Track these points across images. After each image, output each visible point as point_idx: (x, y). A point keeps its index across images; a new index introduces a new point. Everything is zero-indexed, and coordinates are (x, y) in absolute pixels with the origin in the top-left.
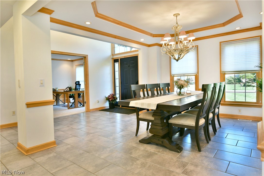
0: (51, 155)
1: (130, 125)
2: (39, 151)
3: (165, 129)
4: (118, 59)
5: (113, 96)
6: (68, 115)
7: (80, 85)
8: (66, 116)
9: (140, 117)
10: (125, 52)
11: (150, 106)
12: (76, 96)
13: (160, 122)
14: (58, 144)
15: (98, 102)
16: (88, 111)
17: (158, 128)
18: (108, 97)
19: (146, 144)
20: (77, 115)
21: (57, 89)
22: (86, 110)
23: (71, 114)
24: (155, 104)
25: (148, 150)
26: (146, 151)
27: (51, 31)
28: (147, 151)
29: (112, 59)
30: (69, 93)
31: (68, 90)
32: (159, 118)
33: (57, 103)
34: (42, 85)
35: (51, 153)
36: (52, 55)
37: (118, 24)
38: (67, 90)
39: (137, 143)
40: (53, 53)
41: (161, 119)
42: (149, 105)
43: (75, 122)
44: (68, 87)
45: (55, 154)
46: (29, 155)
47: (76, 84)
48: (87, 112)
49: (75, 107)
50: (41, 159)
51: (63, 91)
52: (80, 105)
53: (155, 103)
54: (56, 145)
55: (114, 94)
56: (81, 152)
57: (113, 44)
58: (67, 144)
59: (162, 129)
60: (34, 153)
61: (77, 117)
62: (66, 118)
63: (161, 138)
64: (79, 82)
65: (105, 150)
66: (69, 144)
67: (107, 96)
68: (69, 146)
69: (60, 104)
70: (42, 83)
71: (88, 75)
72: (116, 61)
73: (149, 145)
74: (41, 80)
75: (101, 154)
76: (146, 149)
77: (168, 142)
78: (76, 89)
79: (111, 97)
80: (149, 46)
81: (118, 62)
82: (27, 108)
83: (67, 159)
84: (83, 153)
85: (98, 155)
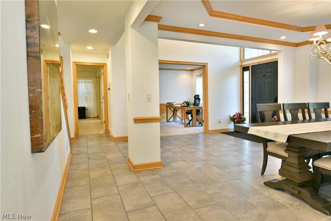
0: (155, 177)
1: (257, 158)
2: (145, 169)
3: (304, 174)
4: (249, 67)
5: (240, 115)
6: (183, 134)
7: (199, 99)
8: (180, 135)
9: (269, 149)
10: (251, 58)
11: (278, 137)
12: (194, 113)
13: (297, 162)
14: (164, 166)
15: (220, 122)
16: (207, 132)
17: (294, 171)
18: (233, 117)
19: (273, 190)
20: (193, 135)
21: (174, 104)
22: (204, 131)
23: (186, 133)
24: (285, 135)
25: (275, 199)
26: (271, 200)
27: (159, 39)
28: (273, 200)
29: (240, 67)
30: (186, 108)
31: (186, 105)
32: (296, 155)
33: (174, 119)
34: (149, 100)
35: (155, 174)
36: (159, 64)
37: (242, 20)
38: (184, 105)
39: (260, 185)
40: (161, 63)
41: (298, 157)
42: (276, 135)
43: (188, 143)
44: (185, 102)
45: (159, 177)
46: (136, 171)
47: (195, 99)
48: (205, 134)
49: (193, 126)
50: (145, 179)
51: (180, 106)
52: (199, 124)
53: (285, 133)
54: (162, 167)
55: (242, 114)
56: (187, 180)
57: (242, 48)
58: (174, 168)
59: (299, 174)
60: (140, 171)
61: (192, 138)
62: (180, 138)
63: (298, 186)
64: (198, 95)
65: (215, 185)
66: (175, 169)
67: (232, 115)
68: (175, 171)
69: (177, 120)
70: (149, 98)
71: (208, 88)
72: (245, 69)
73: (279, 191)
74: (148, 95)
75: (208, 188)
76: (273, 197)
77: (309, 194)
78: (195, 104)
79: (236, 117)
80: (297, 45)
81: (249, 70)
82: (135, 123)
83: (169, 185)
84: (187, 182)
85: (204, 188)
